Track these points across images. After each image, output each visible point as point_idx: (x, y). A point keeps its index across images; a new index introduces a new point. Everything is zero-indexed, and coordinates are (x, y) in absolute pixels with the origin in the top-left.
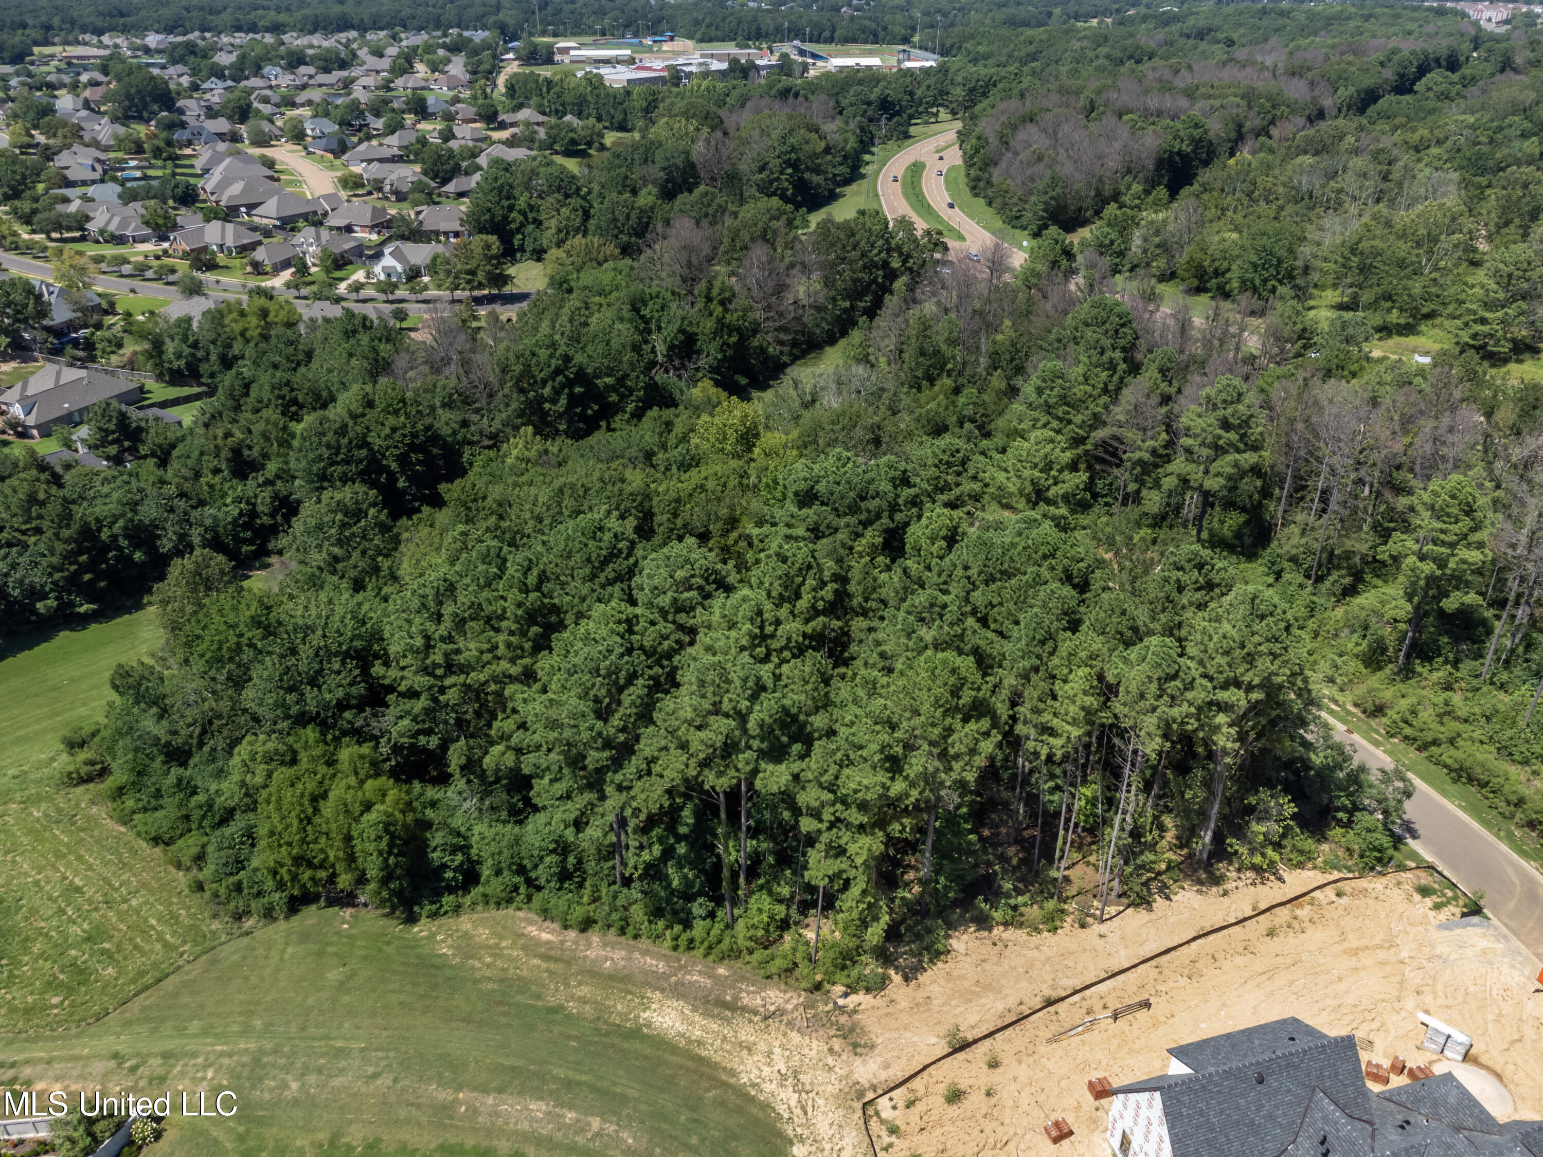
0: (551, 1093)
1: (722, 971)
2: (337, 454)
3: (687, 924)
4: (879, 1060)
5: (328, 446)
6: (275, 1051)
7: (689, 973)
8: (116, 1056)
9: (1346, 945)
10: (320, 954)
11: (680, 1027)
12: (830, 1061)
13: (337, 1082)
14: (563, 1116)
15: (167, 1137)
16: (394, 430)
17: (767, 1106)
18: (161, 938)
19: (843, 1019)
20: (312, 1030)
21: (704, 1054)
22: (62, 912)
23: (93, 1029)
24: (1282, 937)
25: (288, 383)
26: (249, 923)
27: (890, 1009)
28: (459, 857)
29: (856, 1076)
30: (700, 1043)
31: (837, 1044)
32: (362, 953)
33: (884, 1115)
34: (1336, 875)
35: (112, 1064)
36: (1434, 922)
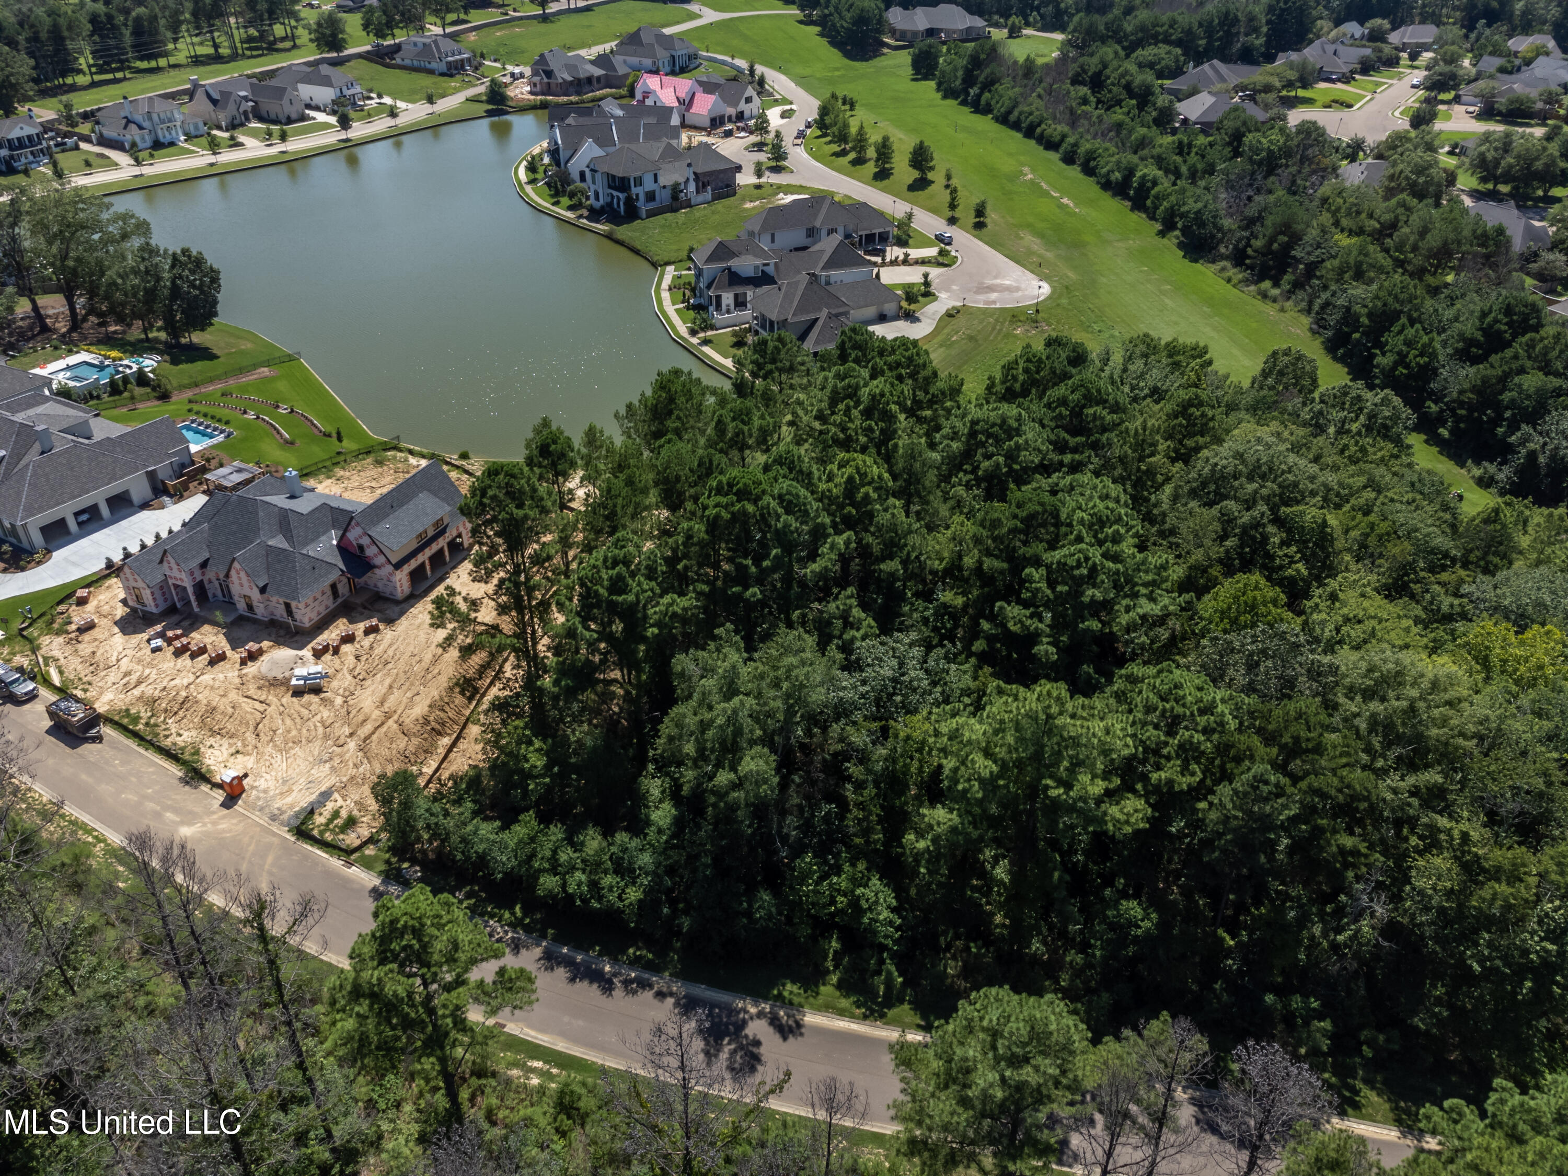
36: (336, 796)
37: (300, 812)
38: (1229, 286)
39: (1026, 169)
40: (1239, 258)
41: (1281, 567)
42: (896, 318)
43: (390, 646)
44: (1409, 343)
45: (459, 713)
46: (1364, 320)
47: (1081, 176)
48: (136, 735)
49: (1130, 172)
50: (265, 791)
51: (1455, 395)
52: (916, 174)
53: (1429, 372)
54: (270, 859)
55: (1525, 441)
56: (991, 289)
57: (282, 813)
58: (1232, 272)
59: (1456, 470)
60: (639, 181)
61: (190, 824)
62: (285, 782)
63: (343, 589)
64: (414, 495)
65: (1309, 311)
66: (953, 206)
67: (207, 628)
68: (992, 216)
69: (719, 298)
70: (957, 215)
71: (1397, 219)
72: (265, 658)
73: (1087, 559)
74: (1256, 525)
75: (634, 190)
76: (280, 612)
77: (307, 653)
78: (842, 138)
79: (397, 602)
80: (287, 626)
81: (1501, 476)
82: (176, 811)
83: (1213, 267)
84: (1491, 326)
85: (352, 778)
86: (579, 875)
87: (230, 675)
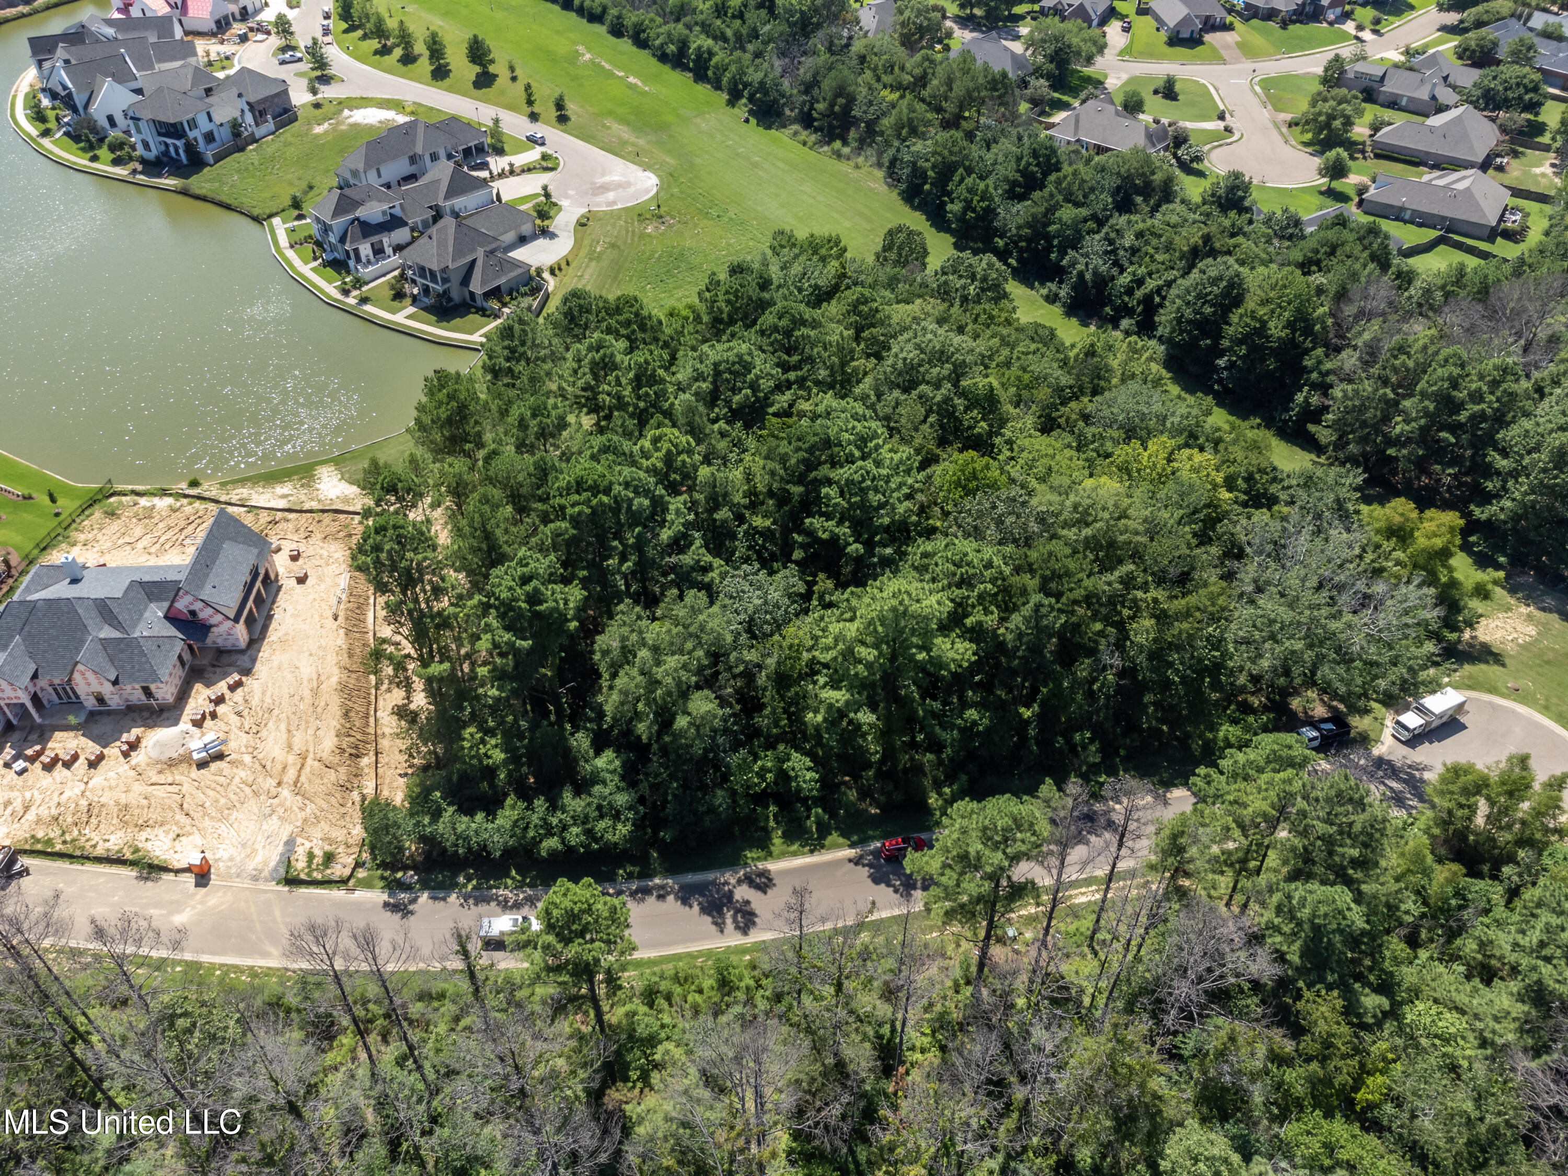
36: (299, 840)
37: (277, 865)
38: (806, 149)
39: (581, 48)
40: (807, 121)
41: (970, 428)
42: (534, 237)
43: (264, 693)
44: (969, 190)
45: (364, 733)
46: (930, 173)
47: (634, 49)
48: (61, 855)
49: (684, 45)
50: (231, 859)
51: (1014, 231)
52: (477, 69)
53: (990, 213)
54: (277, 913)
55: (1073, 264)
56: (604, 188)
57: (261, 872)
58: (804, 134)
59: (1028, 291)
60: (193, 124)
61: (179, 911)
62: (244, 845)
63: (187, 656)
64: (219, 547)
65: (879, 165)
66: (530, 102)
67: (58, 735)
68: (572, 108)
69: (356, 251)
70: (536, 110)
71: (925, 73)
72: (144, 743)
73: (868, 473)
74: (947, 400)
75: (191, 134)
76: (137, 696)
77: (185, 725)
78: (380, 32)
79: (242, 652)
80: (149, 708)
81: (1062, 293)
82: (156, 906)
83: (786, 131)
84: (1026, 168)
85: (305, 820)
86: (575, 830)
87: (120, 770)
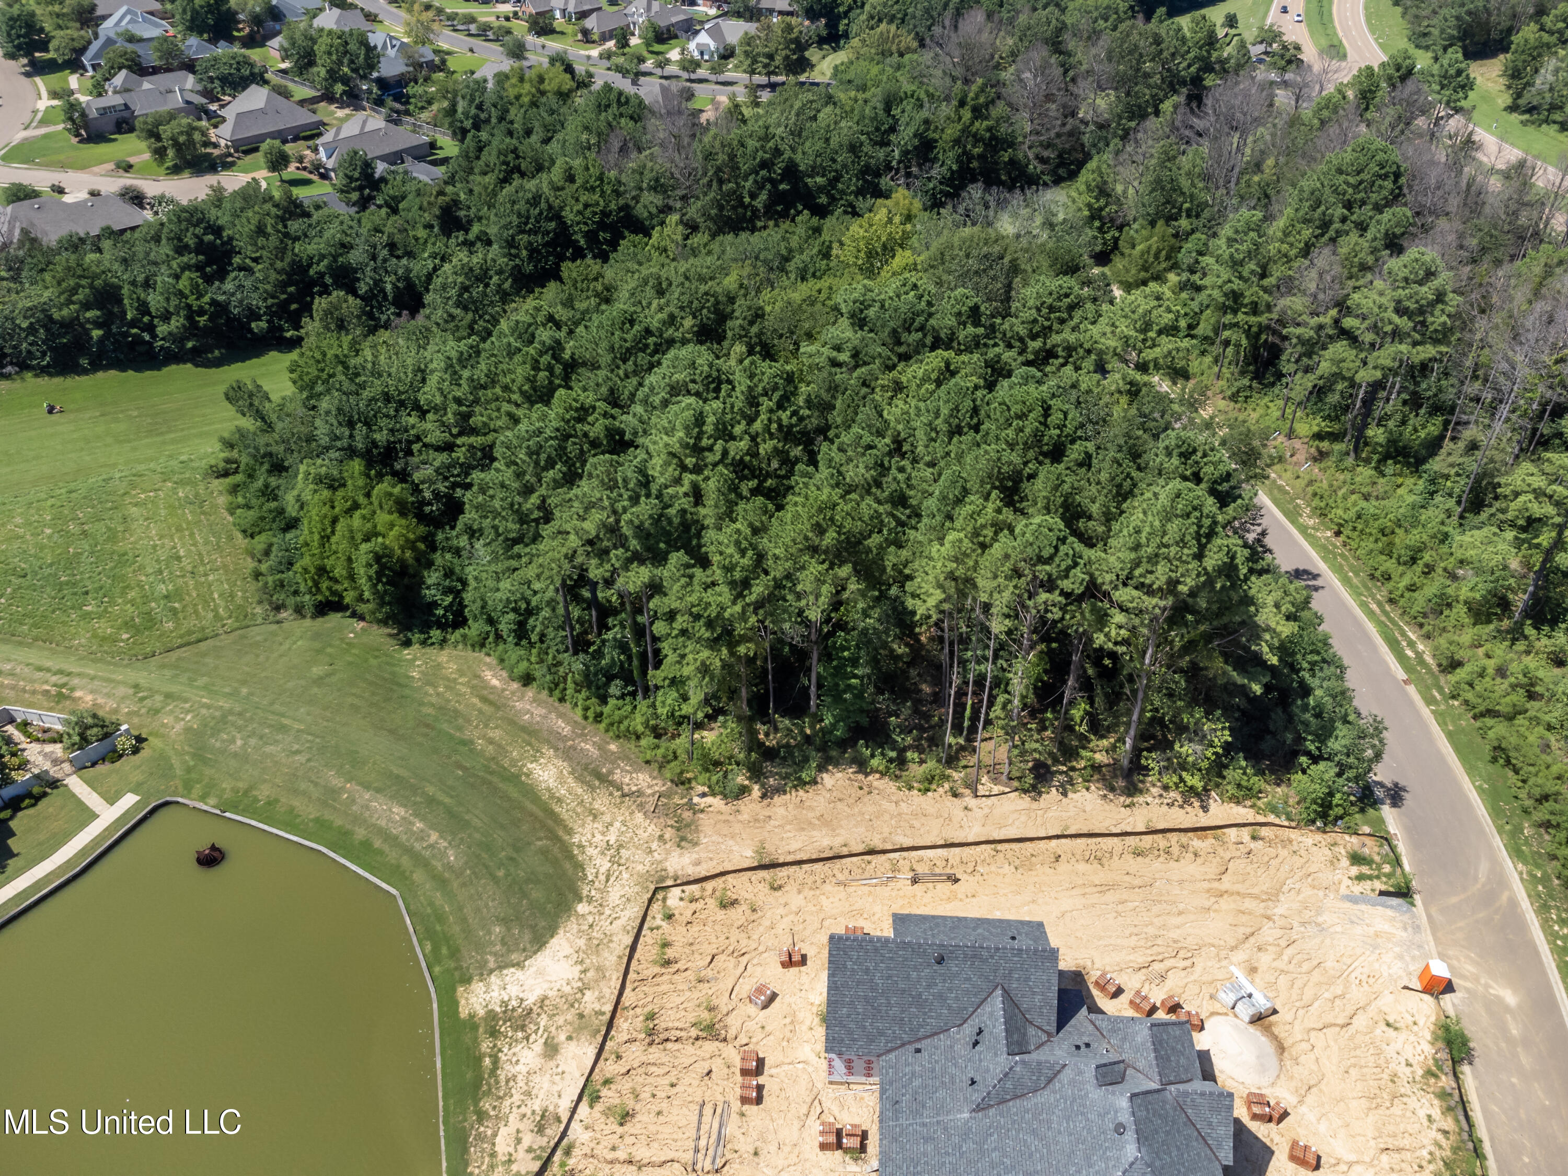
0: (415, 803)
1: (613, 747)
2: (526, 224)
3: (604, 700)
4: (695, 856)
5: (519, 215)
6: (240, 714)
7: (586, 742)
8: (136, 686)
9: (1216, 885)
10: (319, 652)
11: (552, 783)
12: (654, 846)
13: (269, 749)
14: (413, 824)
15: (144, 754)
16: (586, 206)
17: (580, 867)
18: (215, 610)
19: (687, 815)
20: (277, 707)
21: (557, 809)
22: (160, 572)
23: (139, 664)
24: (1147, 860)
25: (515, 151)
26: (284, 615)
27: (731, 818)
28: (449, 599)
29: (667, 865)
30: (560, 800)
31: (669, 833)
32: (351, 659)
33: (669, 902)
34: (1272, 818)
35: (131, 691)
36: (1343, 891)
37: (1391, 907)
50: (1400, 957)
61: (1500, 1000)
62: (1375, 947)
87: (1311, 1117)
